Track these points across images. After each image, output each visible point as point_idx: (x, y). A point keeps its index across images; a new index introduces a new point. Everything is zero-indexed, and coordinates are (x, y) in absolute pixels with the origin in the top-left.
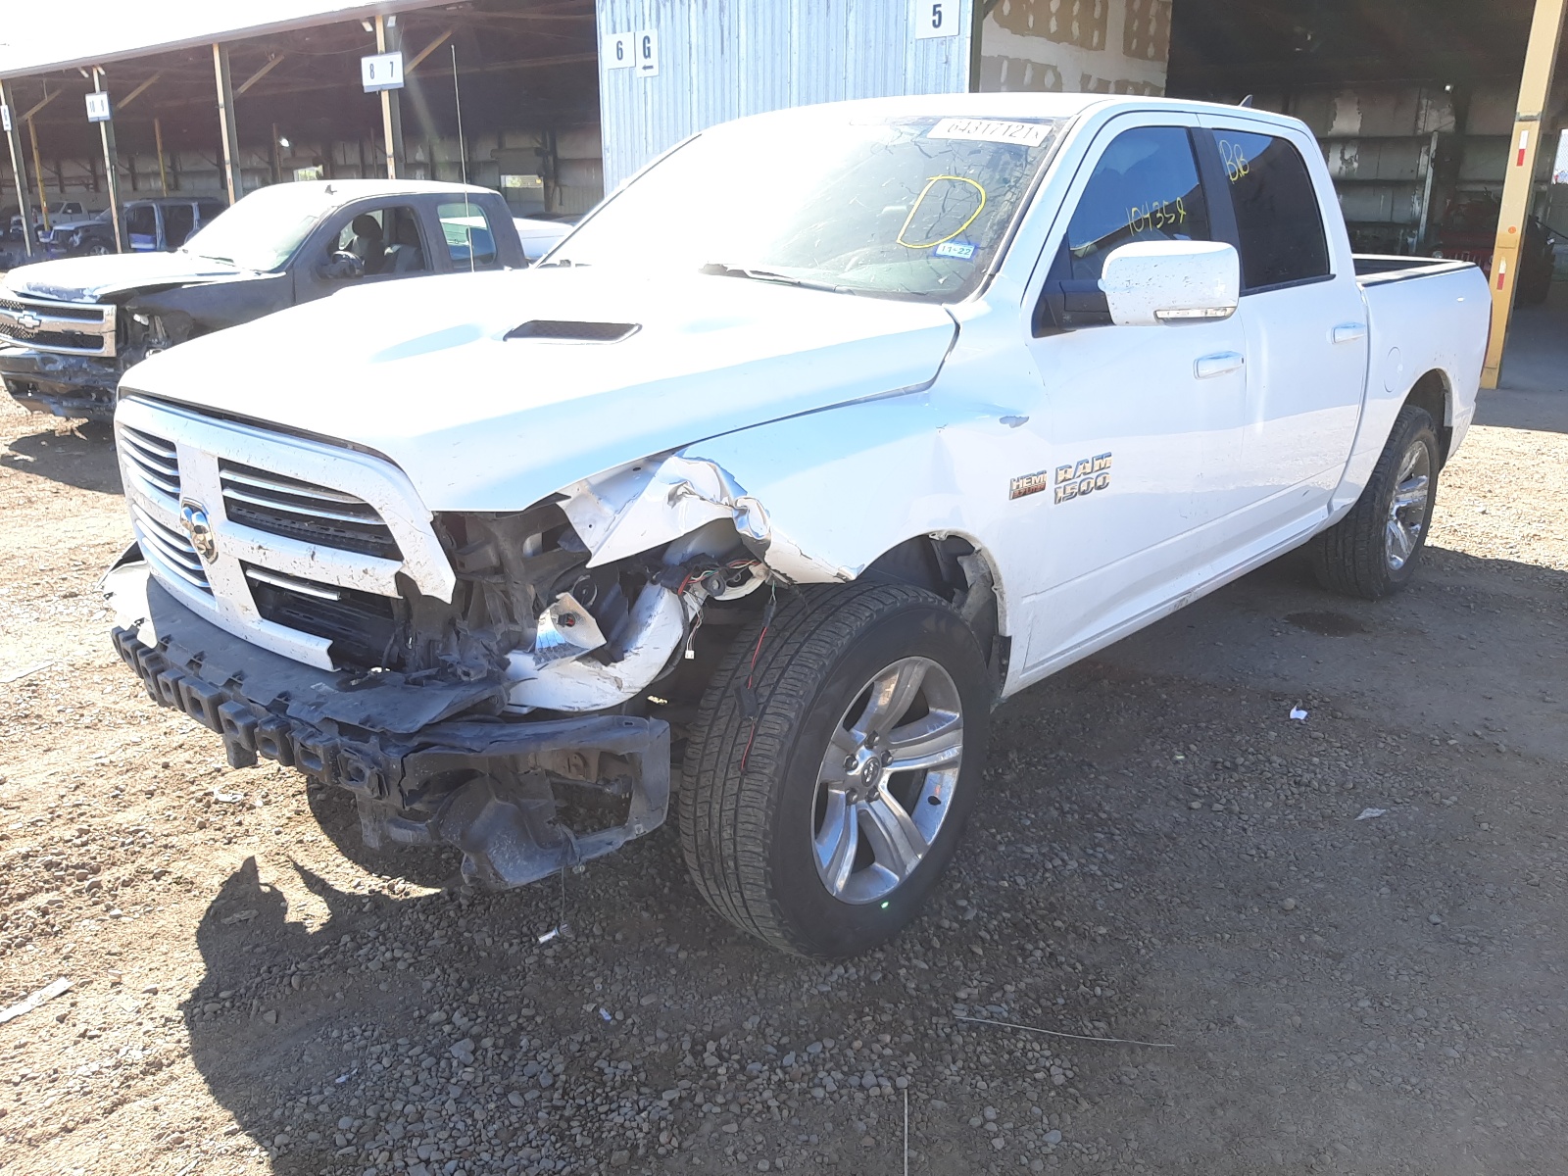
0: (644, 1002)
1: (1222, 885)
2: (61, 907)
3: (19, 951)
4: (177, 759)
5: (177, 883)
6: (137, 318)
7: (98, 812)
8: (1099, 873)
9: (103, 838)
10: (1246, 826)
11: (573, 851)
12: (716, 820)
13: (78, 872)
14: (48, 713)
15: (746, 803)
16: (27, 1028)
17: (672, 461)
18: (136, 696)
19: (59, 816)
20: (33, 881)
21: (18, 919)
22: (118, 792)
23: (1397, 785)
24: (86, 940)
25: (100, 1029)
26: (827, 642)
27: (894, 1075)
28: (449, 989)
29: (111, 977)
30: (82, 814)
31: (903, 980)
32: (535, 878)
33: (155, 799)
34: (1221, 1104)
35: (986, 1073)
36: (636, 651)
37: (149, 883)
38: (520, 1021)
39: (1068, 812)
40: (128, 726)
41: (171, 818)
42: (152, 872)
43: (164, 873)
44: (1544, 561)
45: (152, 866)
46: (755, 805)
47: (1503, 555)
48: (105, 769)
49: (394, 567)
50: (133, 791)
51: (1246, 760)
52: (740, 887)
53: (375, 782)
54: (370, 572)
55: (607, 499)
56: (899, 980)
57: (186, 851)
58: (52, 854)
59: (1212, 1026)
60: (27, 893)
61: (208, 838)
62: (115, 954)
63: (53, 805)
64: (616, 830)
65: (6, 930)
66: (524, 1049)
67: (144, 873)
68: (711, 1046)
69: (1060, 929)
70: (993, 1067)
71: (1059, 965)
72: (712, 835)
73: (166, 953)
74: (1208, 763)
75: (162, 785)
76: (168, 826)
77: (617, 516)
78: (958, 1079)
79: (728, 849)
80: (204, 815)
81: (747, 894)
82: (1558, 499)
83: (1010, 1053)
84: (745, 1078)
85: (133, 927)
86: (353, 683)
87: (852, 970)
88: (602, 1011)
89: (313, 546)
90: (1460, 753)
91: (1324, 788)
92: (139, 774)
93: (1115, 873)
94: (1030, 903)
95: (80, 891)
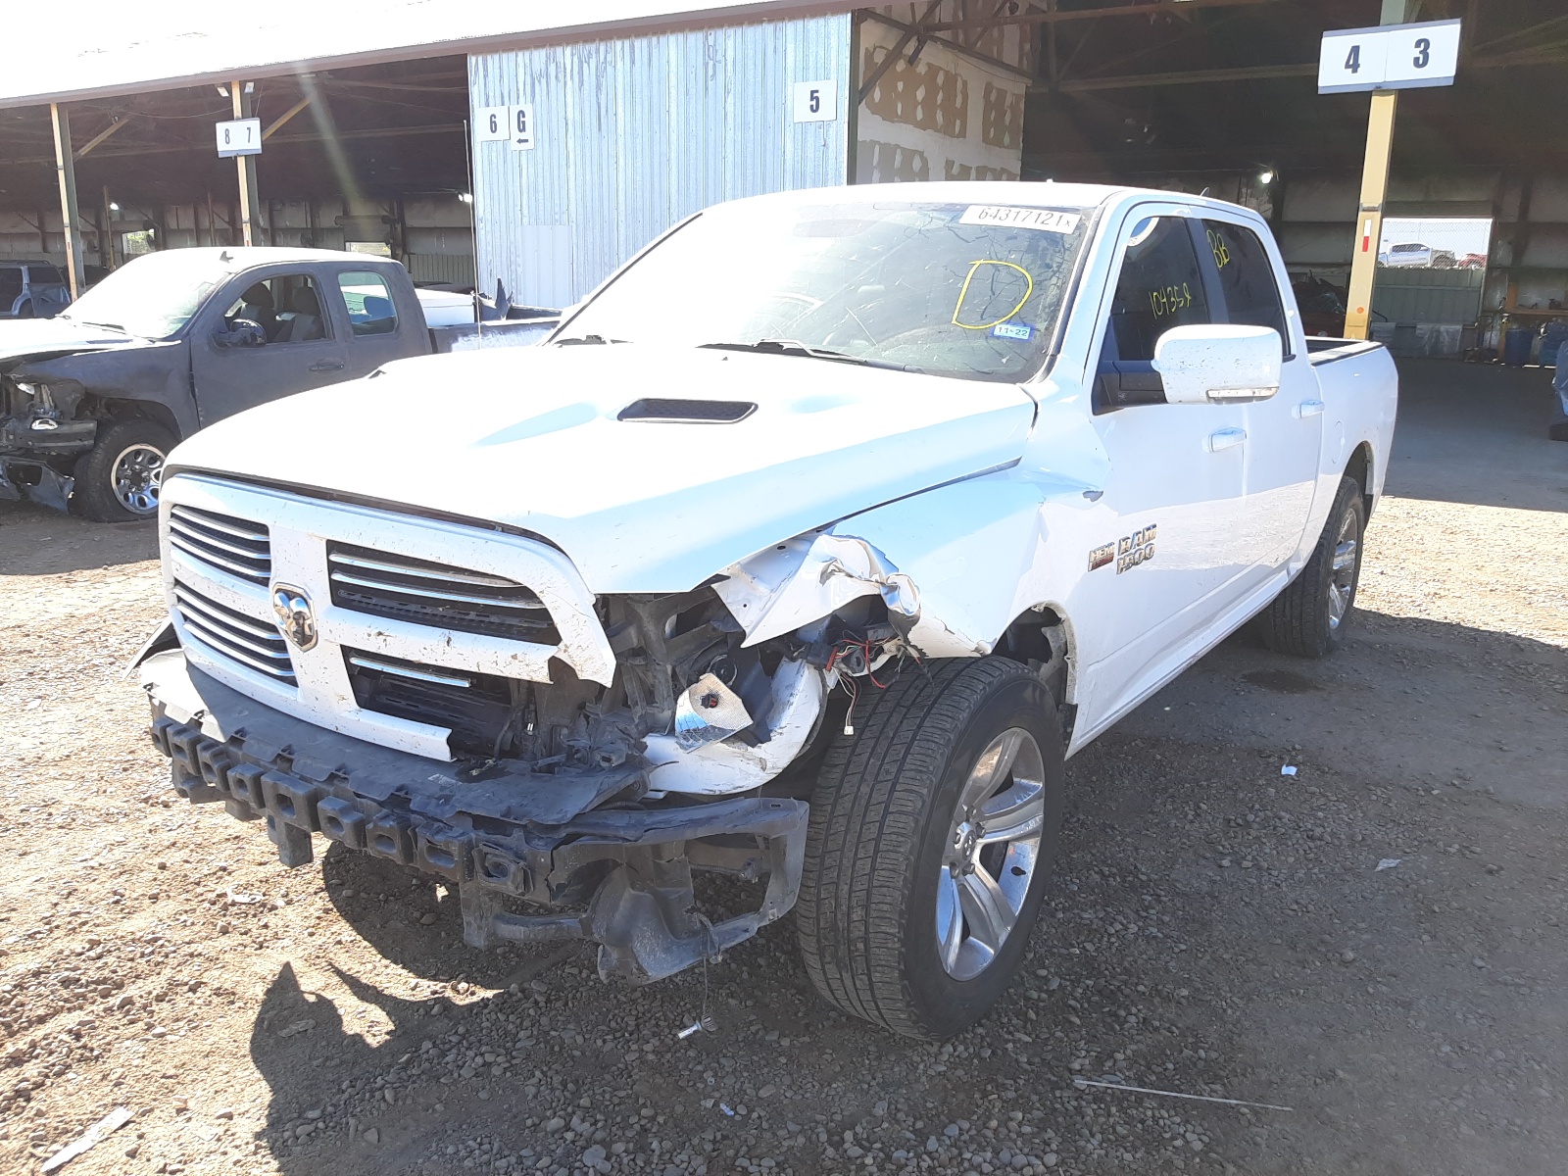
0: (763, 1093)
1: (1279, 941)
2: (95, 1028)
3: (60, 1080)
4: (174, 858)
5: (218, 995)
6: (22, 387)
7: (101, 920)
8: (1160, 935)
9: (119, 949)
10: (1279, 882)
11: (712, 941)
12: (844, 902)
13: (100, 987)
14: (9, 813)
15: (879, 883)
16: (95, 1167)
17: (823, 539)
18: (105, 792)
19: (57, 927)
20: (52, 1000)
21: (50, 1044)
22: (119, 897)
23: (1401, 836)
24: (135, 1063)
25: (180, 1162)
26: (948, 716)
27: (1041, 1154)
28: (557, 1093)
29: (175, 1103)
30: (84, 924)
31: (1013, 1055)
32: (676, 970)
33: (161, 904)
34: (1354, 1157)
35: (1128, 1144)
36: (780, 731)
37: (187, 995)
38: (643, 1122)
39: (1109, 876)
40: (106, 824)
41: (188, 923)
42: (186, 984)
43: (199, 984)
44: (1453, 619)
45: (183, 977)
46: (891, 884)
47: (1414, 614)
48: (95, 872)
49: (548, 651)
50: (135, 895)
51: (1256, 817)
52: (868, 969)
53: (520, 878)
54: (520, 658)
55: (762, 580)
56: (1010, 1056)
57: (217, 959)
58: (67, 969)
59: (1318, 1081)
60: (47, 1015)
61: (236, 943)
62: (171, 1077)
63: (48, 914)
64: (751, 916)
65: (36, 1057)
66: (657, 1153)
67: (177, 985)
68: (848, 1135)
69: (1144, 993)
70: (1131, 1138)
71: (1156, 1029)
72: (839, 916)
73: (227, 1073)
74: (1221, 821)
75: (164, 887)
76: (187, 933)
77: (773, 595)
78: (1103, 1152)
79: (857, 932)
80: (224, 919)
81: (876, 977)
82: (1442, 558)
83: (1142, 1122)
84: (894, 1167)
85: (181, 1046)
86: (474, 773)
87: (961, 1048)
88: (723, 1106)
89: (447, 631)
90: (1445, 802)
91: (1337, 842)
92: (135, 877)
93: (1175, 934)
94: (1107, 969)
95: (110, 1009)
